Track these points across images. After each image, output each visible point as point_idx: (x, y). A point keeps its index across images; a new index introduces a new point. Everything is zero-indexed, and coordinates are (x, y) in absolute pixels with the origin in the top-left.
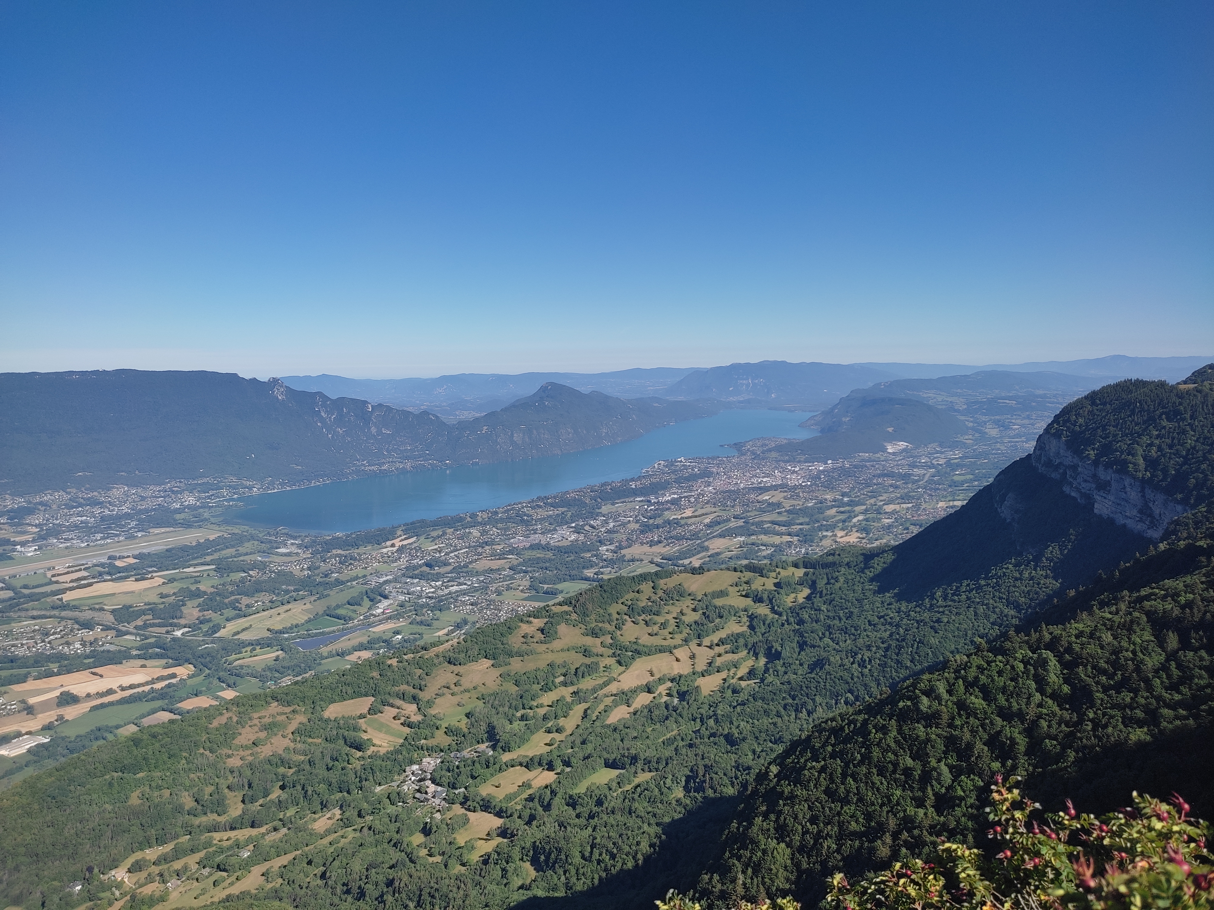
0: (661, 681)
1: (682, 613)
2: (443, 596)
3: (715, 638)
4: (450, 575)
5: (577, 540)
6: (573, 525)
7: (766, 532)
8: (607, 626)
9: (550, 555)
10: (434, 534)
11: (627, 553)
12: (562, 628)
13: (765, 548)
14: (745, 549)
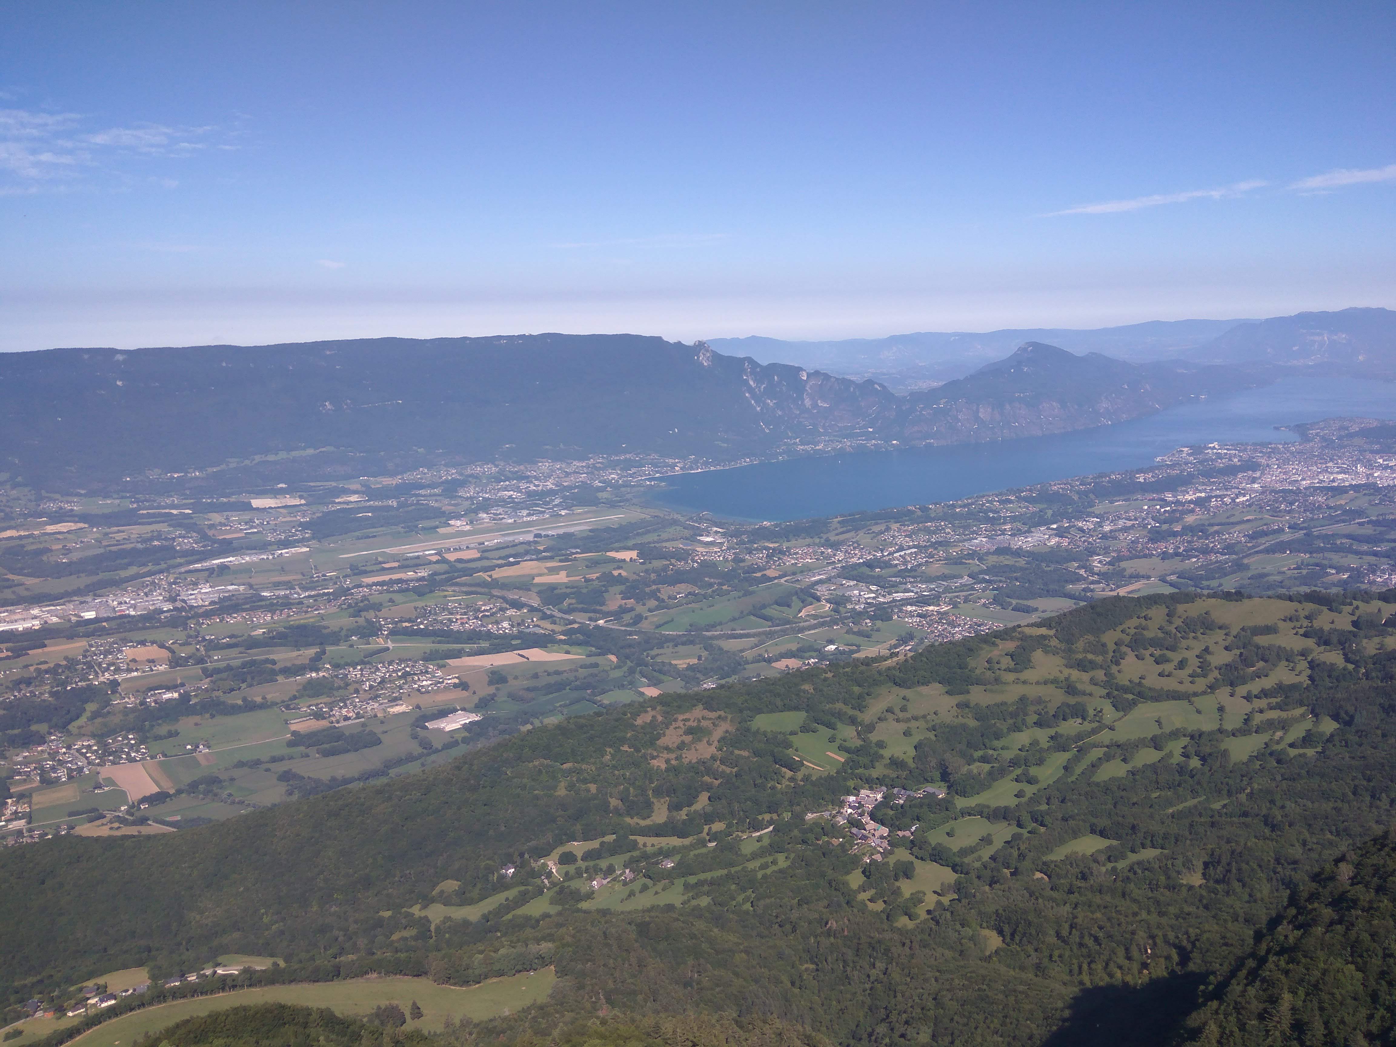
0: (1175, 734)
1: (1207, 650)
2: (884, 603)
3: (1255, 686)
4: (894, 579)
5: (1058, 545)
6: (1055, 526)
7: (1337, 549)
8: (1099, 659)
9: (1022, 562)
10: (876, 529)
11: (1129, 566)
12: (1038, 656)
13: (1334, 571)
14: (1304, 572)
